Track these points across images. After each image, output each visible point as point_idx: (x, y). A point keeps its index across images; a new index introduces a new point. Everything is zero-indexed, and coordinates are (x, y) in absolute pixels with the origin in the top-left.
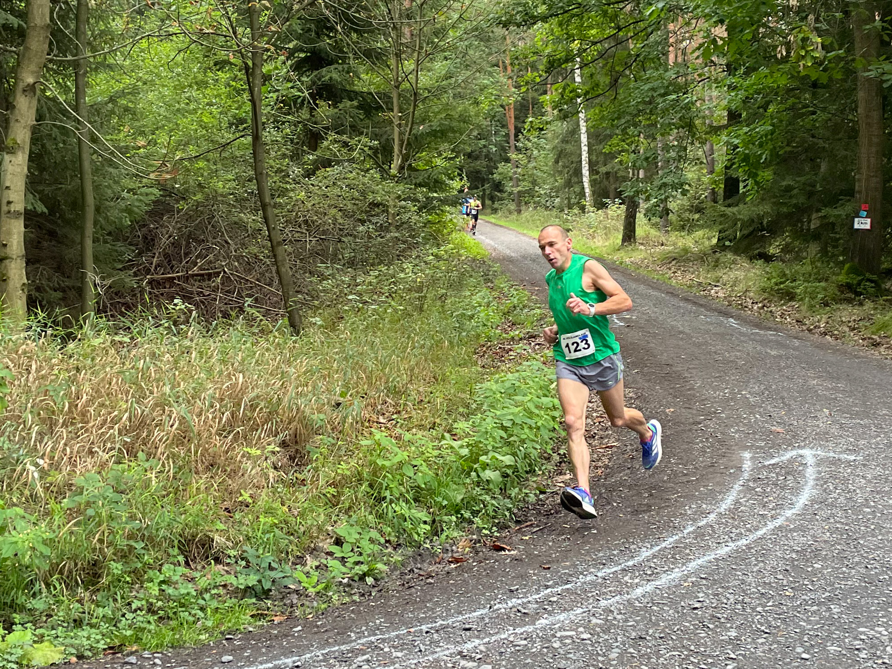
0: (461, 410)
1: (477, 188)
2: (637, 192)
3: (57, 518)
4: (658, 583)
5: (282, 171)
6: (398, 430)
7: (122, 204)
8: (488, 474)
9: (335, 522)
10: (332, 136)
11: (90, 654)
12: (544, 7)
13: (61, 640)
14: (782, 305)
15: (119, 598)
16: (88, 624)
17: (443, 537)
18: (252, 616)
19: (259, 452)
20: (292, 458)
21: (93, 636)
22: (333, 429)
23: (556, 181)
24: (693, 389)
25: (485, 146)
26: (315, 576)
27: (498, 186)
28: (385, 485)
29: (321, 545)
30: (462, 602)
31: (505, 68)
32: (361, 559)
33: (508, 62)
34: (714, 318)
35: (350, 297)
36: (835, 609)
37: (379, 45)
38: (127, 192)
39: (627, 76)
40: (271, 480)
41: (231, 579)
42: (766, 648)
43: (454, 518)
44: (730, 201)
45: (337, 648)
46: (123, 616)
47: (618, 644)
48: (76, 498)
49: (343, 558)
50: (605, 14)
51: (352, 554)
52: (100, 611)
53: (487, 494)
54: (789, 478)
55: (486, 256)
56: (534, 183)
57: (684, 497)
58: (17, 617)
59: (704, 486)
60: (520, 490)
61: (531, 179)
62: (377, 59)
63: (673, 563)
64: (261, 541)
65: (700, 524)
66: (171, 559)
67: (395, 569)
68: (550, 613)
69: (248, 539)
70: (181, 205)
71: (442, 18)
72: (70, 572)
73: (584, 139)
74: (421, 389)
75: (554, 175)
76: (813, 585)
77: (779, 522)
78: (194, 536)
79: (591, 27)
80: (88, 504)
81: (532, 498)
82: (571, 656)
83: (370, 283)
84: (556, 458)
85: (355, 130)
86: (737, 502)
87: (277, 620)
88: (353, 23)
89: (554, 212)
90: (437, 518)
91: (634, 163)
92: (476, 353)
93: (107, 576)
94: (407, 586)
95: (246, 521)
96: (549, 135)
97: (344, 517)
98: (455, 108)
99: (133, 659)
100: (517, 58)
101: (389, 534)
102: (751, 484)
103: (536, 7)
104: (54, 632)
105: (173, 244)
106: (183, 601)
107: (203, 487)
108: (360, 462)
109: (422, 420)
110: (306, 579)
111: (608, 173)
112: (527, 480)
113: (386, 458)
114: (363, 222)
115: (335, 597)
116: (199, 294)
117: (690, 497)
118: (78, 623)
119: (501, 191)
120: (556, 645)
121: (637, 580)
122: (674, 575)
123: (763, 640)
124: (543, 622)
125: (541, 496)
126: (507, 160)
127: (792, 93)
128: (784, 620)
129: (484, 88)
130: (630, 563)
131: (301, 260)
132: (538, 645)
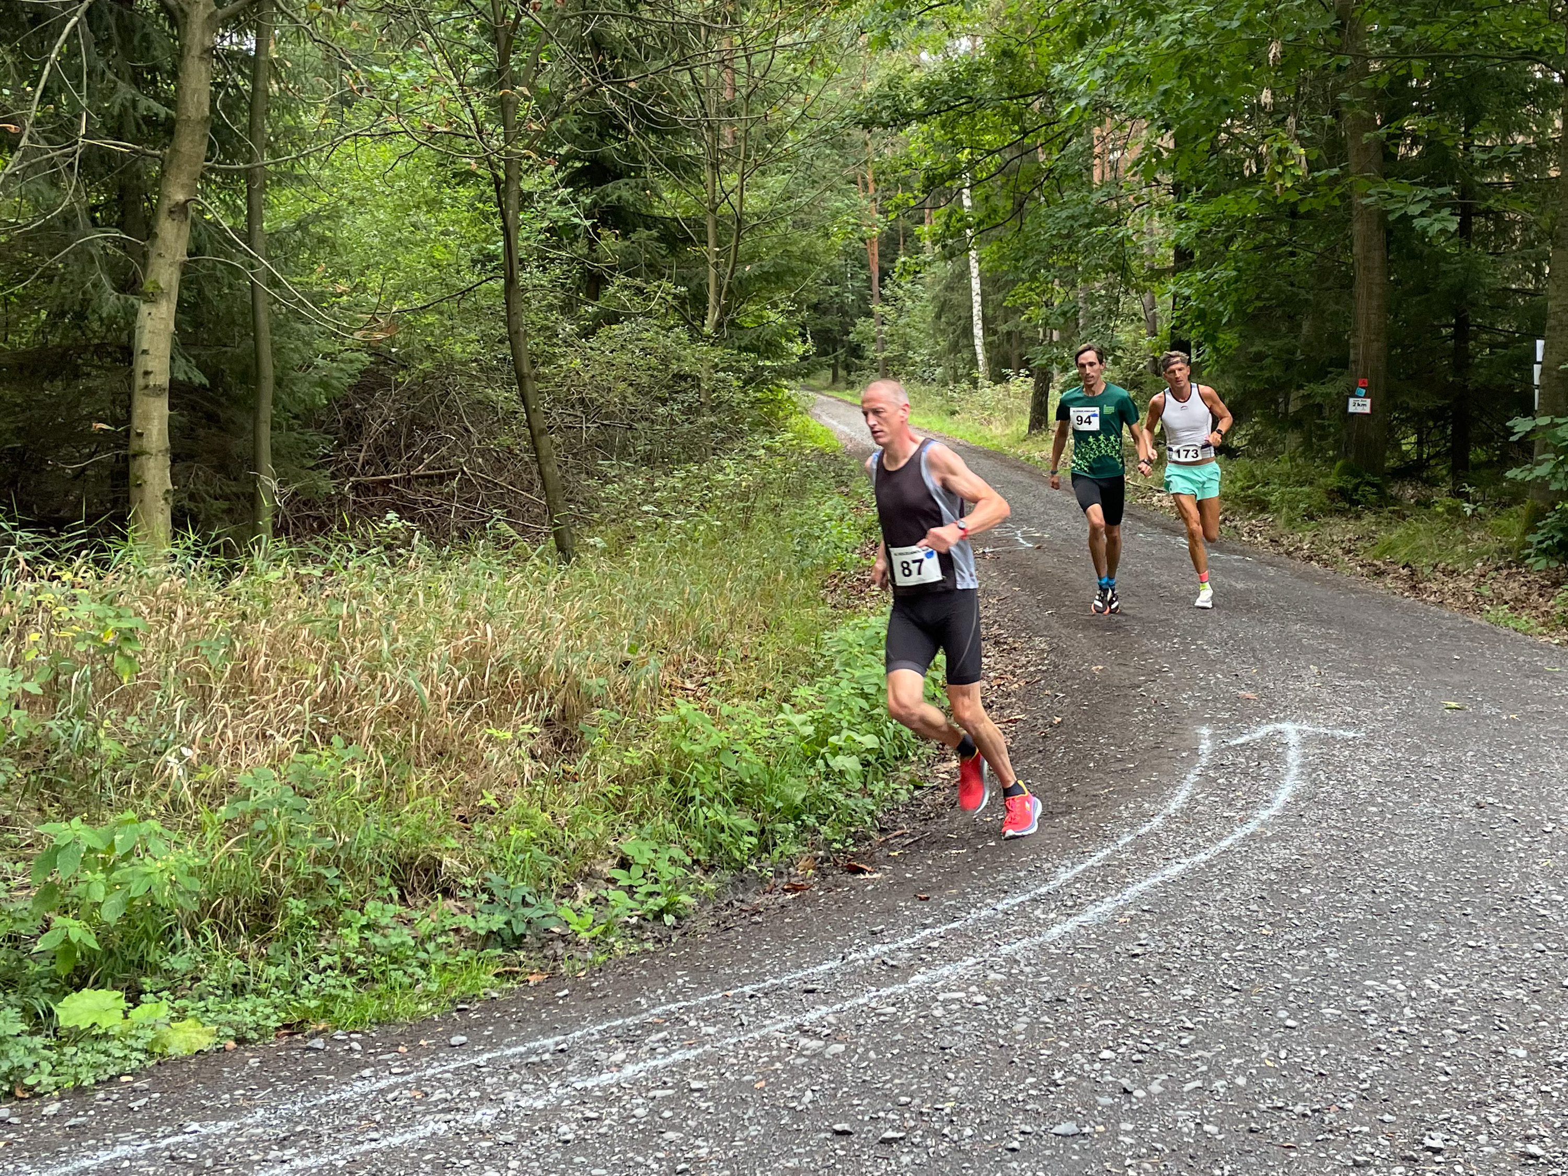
0: (802, 669)
1: (826, 354)
2: (1050, 361)
3: (209, 835)
4: (1082, 918)
5: (548, 328)
6: (713, 700)
7: (315, 376)
8: (840, 762)
9: (620, 834)
10: (620, 279)
11: (256, 1036)
12: (922, 101)
13: (212, 1015)
15: (299, 950)
16: (254, 990)
17: (776, 853)
18: (497, 975)
19: (509, 735)
20: (558, 742)
21: (260, 1009)
22: (617, 700)
23: (937, 343)
24: (1131, 637)
25: (837, 294)
26: (590, 914)
27: (856, 351)
28: (693, 780)
29: (598, 868)
30: (802, 950)
31: (866, 186)
32: (656, 888)
33: (869, 177)
34: (1157, 536)
35: (645, 508)
36: (1331, 953)
37: (688, 152)
38: (323, 358)
39: (1036, 199)
40: (527, 775)
41: (466, 921)
42: (1235, 1011)
43: (791, 827)
45: (620, 1021)
46: (306, 978)
47: (1026, 1010)
48: (240, 806)
49: (631, 886)
50: (1006, 111)
51: (643, 881)
52: (272, 972)
53: (839, 791)
54: (1264, 763)
55: (838, 449)
56: (907, 346)
57: (1119, 793)
58: (147, 983)
59: (1146, 777)
60: (887, 784)
61: (902, 341)
62: (686, 172)
63: (1104, 889)
64: (510, 864)
65: (1142, 831)
66: (379, 893)
67: (707, 901)
68: (929, 966)
69: (493, 860)
70: (402, 377)
71: (779, 114)
72: (228, 913)
73: (976, 285)
74: (746, 641)
75: (934, 336)
76: (1300, 919)
77: (1252, 827)
78: (412, 858)
79: (986, 130)
80: (256, 813)
81: (904, 796)
82: (959, 1028)
83: (674, 489)
85: (654, 271)
86: (1192, 798)
87: (533, 980)
88: (650, 120)
89: (935, 387)
90: (768, 827)
91: (1046, 320)
92: (824, 587)
93: (283, 918)
94: (723, 927)
95: (490, 834)
96: (928, 280)
97: (633, 828)
98: (795, 243)
99: (318, 1043)
100: (883, 173)
101: (699, 851)
102: (1211, 773)
103: (910, 100)
104: (202, 1004)
105: (389, 432)
106: (395, 954)
107: (427, 786)
108: (657, 746)
109: (746, 684)
110: (576, 919)
111: (1009, 334)
112: (897, 769)
113: (694, 740)
114: (664, 402)
116: (425, 503)
117: (1127, 793)
118: (238, 990)
119: (860, 357)
120: (938, 1013)
121: (1052, 915)
122: (1104, 907)
123: (1232, 1001)
124: (918, 979)
125: (916, 793)
126: (869, 314)
127: (1263, 225)
128: (1260, 971)
129: (837, 213)
130: (1043, 890)
131: (575, 455)
132: (912, 1013)
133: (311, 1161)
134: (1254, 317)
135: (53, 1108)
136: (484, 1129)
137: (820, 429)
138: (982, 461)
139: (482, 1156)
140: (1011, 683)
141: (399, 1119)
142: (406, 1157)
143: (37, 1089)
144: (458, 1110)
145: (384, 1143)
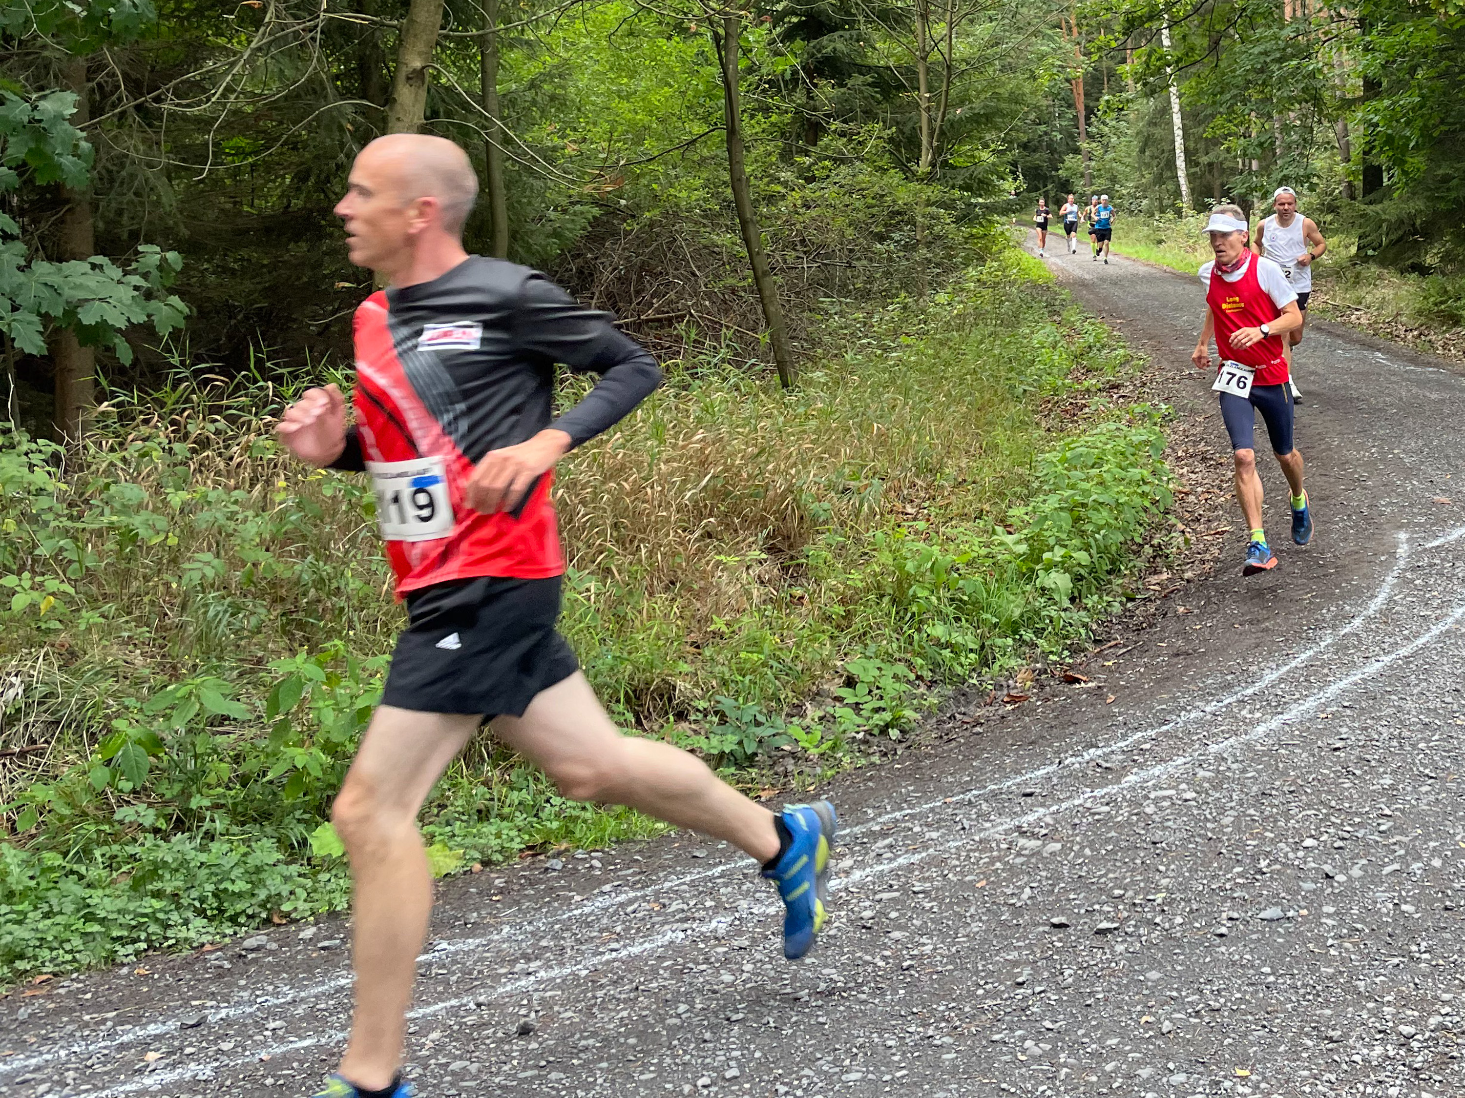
0: (1018, 489)
1: (1037, 189)
2: (1251, 190)
4: (1286, 717)
7: (548, 228)
8: (1054, 579)
9: (846, 654)
10: (836, 125)
11: (501, 858)
13: (459, 839)
14: (1444, 332)
16: (497, 815)
17: (996, 667)
19: (737, 560)
20: (785, 569)
21: (505, 832)
22: (841, 524)
23: (1143, 176)
24: (1330, 450)
25: (1046, 133)
26: (818, 731)
27: (1065, 186)
29: (826, 687)
30: (1022, 757)
31: (1070, 29)
32: (882, 704)
33: (1073, 22)
34: (1355, 352)
37: (899, 4)
38: (555, 210)
39: (1232, 37)
40: (756, 600)
41: (702, 741)
42: (1432, 798)
43: (1010, 641)
44: (1371, 197)
45: (848, 831)
46: (548, 801)
47: (1233, 804)
49: (857, 704)
51: (869, 698)
52: (515, 797)
54: (1457, 564)
55: (1050, 280)
57: (1321, 597)
59: (1346, 581)
60: (1101, 597)
61: (1108, 175)
62: (896, 21)
63: (1306, 689)
65: (1342, 633)
67: (930, 715)
68: (1141, 767)
69: (725, 683)
70: (630, 225)
73: (1177, 120)
74: (964, 465)
75: (1139, 169)
77: (1446, 625)
78: (648, 683)
81: (1117, 608)
82: (1170, 823)
84: (1148, 550)
86: (1390, 600)
87: (766, 794)
89: (1142, 218)
90: (987, 643)
91: (1245, 150)
92: (1037, 413)
94: (945, 738)
95: (721, 658)
96: (1132, 116)
97: (859, 648)
98: (1003, 85)
100: (1085, 17)
101: (922, 667)
102: (1408, 575)
104: (449, 829)
105: (619, 279)
107: (660, 614)
108: (879, 569)
109: (964, 507)
110: (805, 737)
111: (1210, 164)
112: (1110, 582)
114: (881, 240)
115: (846, 760)
116: (655, 346)
117: (1329, 597)
118: (483, 815)
120: (1150, 810)
121: (1258, 715)
122: (1307, 705)
123: (1428, 788)
124: (1131, 779)
125: (1129, 605)
126: (1077, 151)
127: (1446, 54)
128: (1455, 758)
129: (1042, 57)
130: (1250, 691)
131: (797, 294)
132: (1125, 811)
133: (556, 971)
134: (1440, 142)
135: (308, 933)
136: (719, 935)
137: (1032, 261)
138: (1187, 286)
139: (717, 961)
140: (1218, 497)
141: (638, 930)
142: (646, 964)
143: (293, 915)
144: (694, 919)
145: (624, 953)
